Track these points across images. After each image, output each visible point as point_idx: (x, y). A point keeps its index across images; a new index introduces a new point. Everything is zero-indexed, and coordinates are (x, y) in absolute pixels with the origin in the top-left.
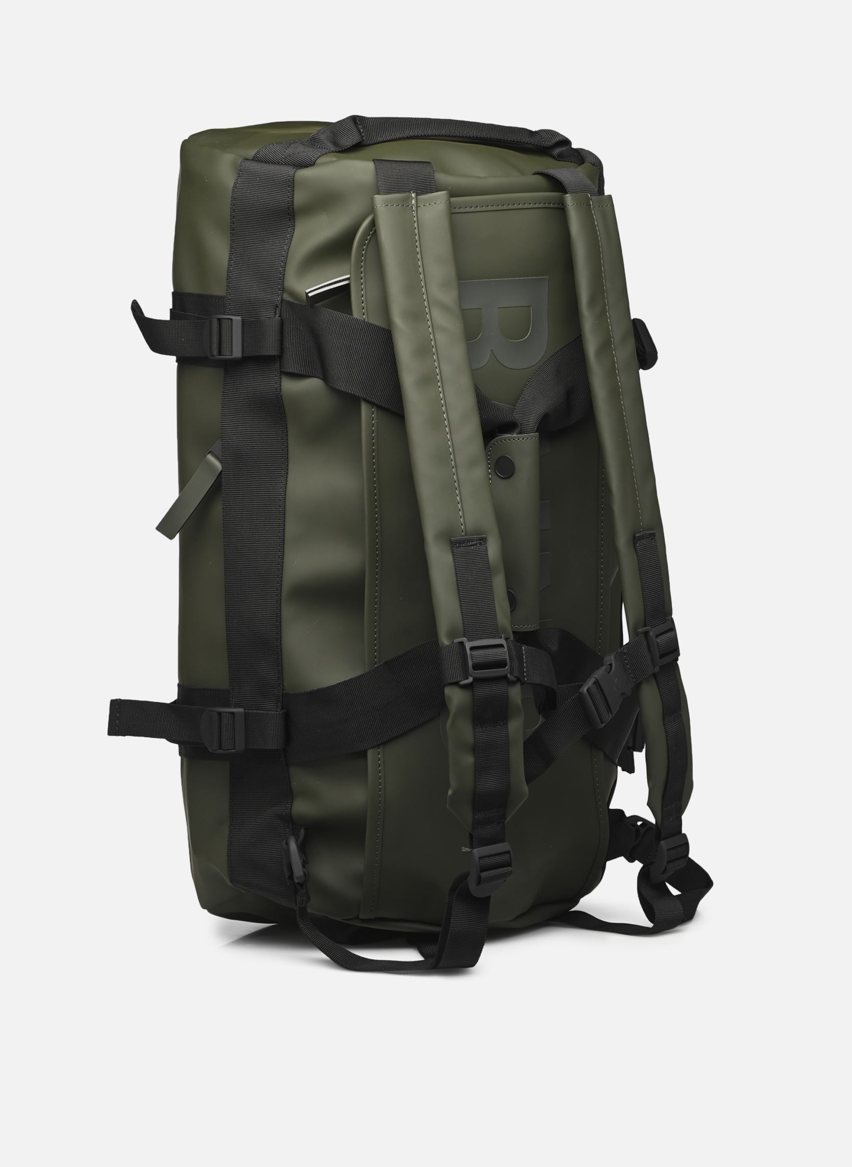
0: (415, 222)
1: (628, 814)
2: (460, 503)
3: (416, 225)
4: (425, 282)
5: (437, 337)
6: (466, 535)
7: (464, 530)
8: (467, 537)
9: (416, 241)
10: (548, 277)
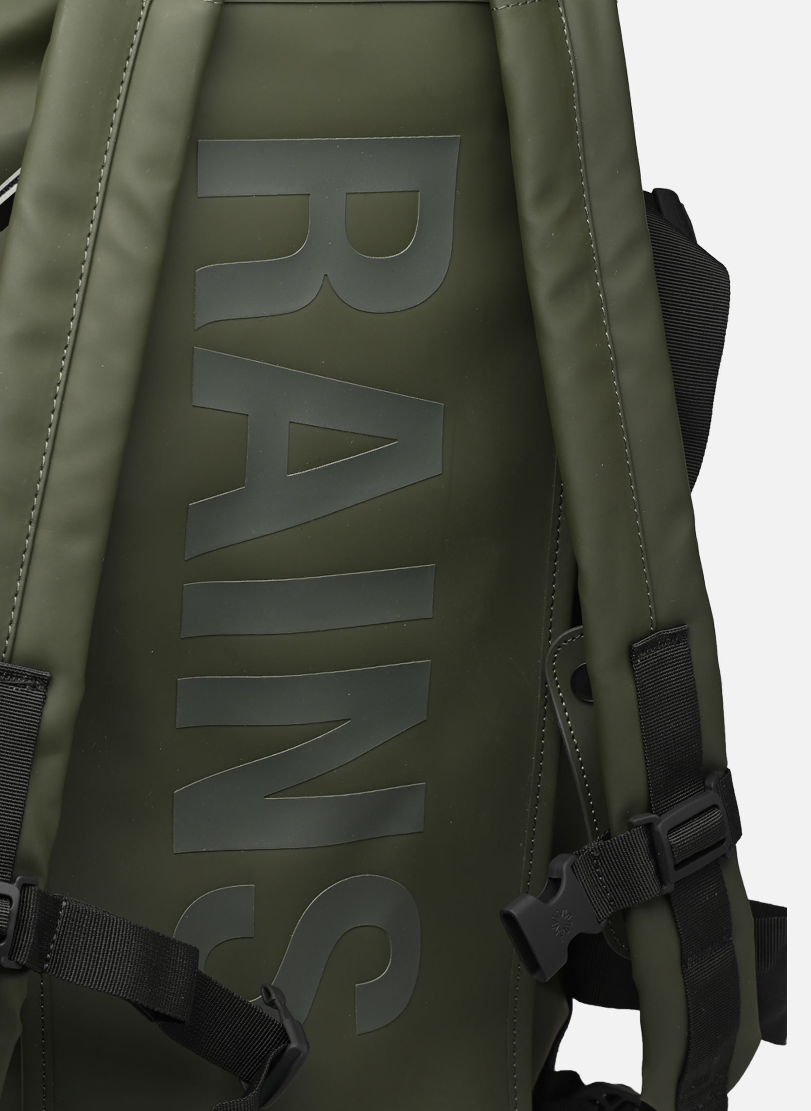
0: (140, 19)
1: (587, 1080)
2: (19, 596)
3: (139, 25)
4: (115, 144)
5: (98, 259)
6: (10, 662)
7: (9, 649)
8: (10, 666)
9: (128, 58)
10: (459, 136)
